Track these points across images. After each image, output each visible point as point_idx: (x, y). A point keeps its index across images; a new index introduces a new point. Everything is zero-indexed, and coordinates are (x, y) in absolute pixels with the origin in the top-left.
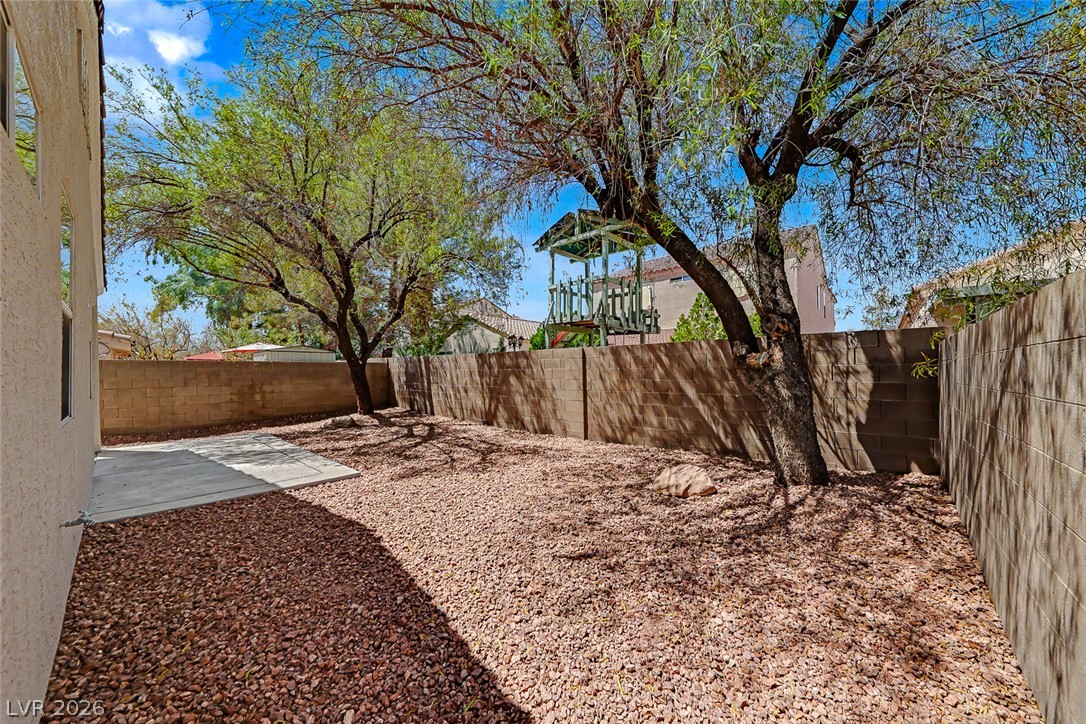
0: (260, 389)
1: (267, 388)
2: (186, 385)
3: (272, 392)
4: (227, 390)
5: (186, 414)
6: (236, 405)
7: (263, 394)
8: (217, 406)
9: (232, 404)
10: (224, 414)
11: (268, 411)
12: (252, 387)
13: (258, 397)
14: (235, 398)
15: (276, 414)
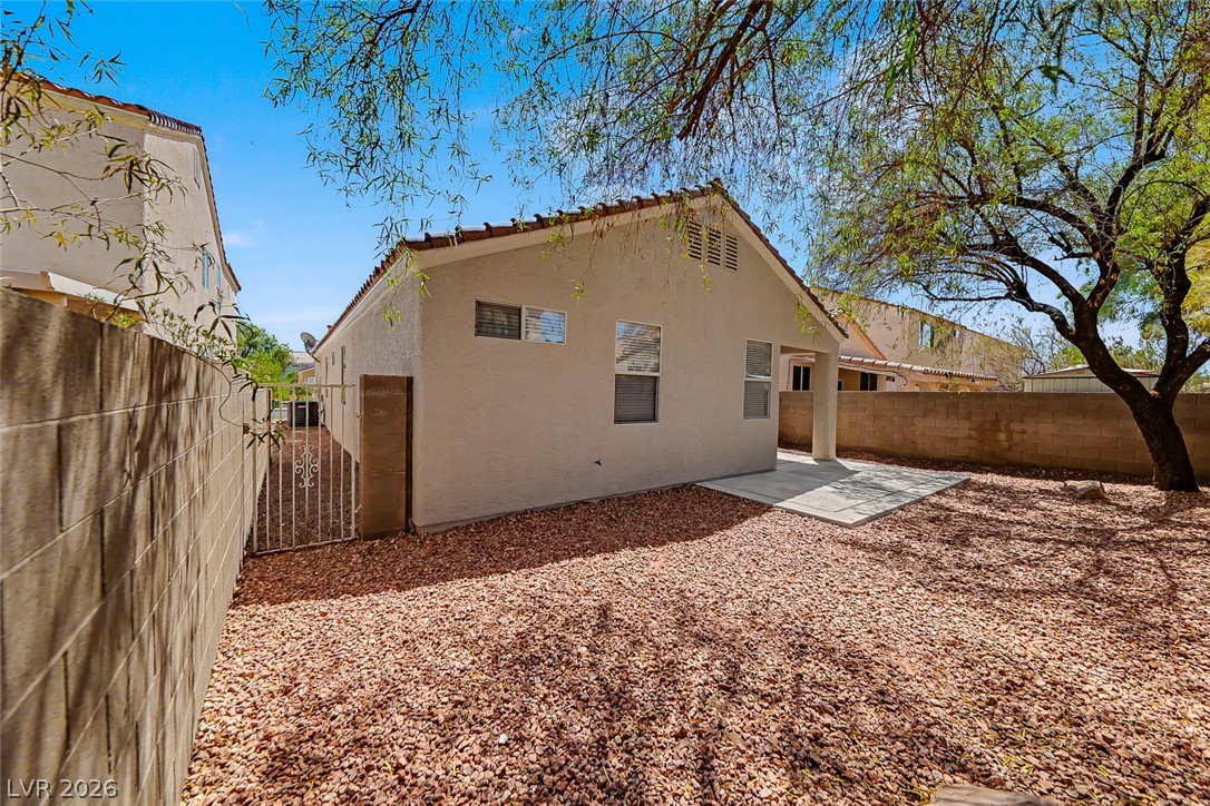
0: (1007, 427)
1: (1016, 426)
2: (925, 416)
3: (1023, 432)
4: (965, 424)
5: (924, 446)
6: (973, 443)
7: (1010, 433)
8: (953, 440)
9: (970, 441)
10: (961, 450)
11: (1016, 456)
12: (996, 423)
13: (1002, 436)
14: (973, 433)
15: (1026, 460)
